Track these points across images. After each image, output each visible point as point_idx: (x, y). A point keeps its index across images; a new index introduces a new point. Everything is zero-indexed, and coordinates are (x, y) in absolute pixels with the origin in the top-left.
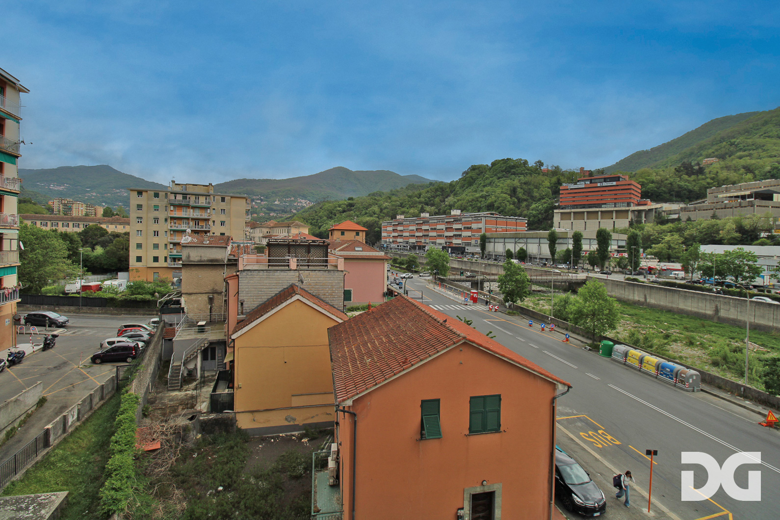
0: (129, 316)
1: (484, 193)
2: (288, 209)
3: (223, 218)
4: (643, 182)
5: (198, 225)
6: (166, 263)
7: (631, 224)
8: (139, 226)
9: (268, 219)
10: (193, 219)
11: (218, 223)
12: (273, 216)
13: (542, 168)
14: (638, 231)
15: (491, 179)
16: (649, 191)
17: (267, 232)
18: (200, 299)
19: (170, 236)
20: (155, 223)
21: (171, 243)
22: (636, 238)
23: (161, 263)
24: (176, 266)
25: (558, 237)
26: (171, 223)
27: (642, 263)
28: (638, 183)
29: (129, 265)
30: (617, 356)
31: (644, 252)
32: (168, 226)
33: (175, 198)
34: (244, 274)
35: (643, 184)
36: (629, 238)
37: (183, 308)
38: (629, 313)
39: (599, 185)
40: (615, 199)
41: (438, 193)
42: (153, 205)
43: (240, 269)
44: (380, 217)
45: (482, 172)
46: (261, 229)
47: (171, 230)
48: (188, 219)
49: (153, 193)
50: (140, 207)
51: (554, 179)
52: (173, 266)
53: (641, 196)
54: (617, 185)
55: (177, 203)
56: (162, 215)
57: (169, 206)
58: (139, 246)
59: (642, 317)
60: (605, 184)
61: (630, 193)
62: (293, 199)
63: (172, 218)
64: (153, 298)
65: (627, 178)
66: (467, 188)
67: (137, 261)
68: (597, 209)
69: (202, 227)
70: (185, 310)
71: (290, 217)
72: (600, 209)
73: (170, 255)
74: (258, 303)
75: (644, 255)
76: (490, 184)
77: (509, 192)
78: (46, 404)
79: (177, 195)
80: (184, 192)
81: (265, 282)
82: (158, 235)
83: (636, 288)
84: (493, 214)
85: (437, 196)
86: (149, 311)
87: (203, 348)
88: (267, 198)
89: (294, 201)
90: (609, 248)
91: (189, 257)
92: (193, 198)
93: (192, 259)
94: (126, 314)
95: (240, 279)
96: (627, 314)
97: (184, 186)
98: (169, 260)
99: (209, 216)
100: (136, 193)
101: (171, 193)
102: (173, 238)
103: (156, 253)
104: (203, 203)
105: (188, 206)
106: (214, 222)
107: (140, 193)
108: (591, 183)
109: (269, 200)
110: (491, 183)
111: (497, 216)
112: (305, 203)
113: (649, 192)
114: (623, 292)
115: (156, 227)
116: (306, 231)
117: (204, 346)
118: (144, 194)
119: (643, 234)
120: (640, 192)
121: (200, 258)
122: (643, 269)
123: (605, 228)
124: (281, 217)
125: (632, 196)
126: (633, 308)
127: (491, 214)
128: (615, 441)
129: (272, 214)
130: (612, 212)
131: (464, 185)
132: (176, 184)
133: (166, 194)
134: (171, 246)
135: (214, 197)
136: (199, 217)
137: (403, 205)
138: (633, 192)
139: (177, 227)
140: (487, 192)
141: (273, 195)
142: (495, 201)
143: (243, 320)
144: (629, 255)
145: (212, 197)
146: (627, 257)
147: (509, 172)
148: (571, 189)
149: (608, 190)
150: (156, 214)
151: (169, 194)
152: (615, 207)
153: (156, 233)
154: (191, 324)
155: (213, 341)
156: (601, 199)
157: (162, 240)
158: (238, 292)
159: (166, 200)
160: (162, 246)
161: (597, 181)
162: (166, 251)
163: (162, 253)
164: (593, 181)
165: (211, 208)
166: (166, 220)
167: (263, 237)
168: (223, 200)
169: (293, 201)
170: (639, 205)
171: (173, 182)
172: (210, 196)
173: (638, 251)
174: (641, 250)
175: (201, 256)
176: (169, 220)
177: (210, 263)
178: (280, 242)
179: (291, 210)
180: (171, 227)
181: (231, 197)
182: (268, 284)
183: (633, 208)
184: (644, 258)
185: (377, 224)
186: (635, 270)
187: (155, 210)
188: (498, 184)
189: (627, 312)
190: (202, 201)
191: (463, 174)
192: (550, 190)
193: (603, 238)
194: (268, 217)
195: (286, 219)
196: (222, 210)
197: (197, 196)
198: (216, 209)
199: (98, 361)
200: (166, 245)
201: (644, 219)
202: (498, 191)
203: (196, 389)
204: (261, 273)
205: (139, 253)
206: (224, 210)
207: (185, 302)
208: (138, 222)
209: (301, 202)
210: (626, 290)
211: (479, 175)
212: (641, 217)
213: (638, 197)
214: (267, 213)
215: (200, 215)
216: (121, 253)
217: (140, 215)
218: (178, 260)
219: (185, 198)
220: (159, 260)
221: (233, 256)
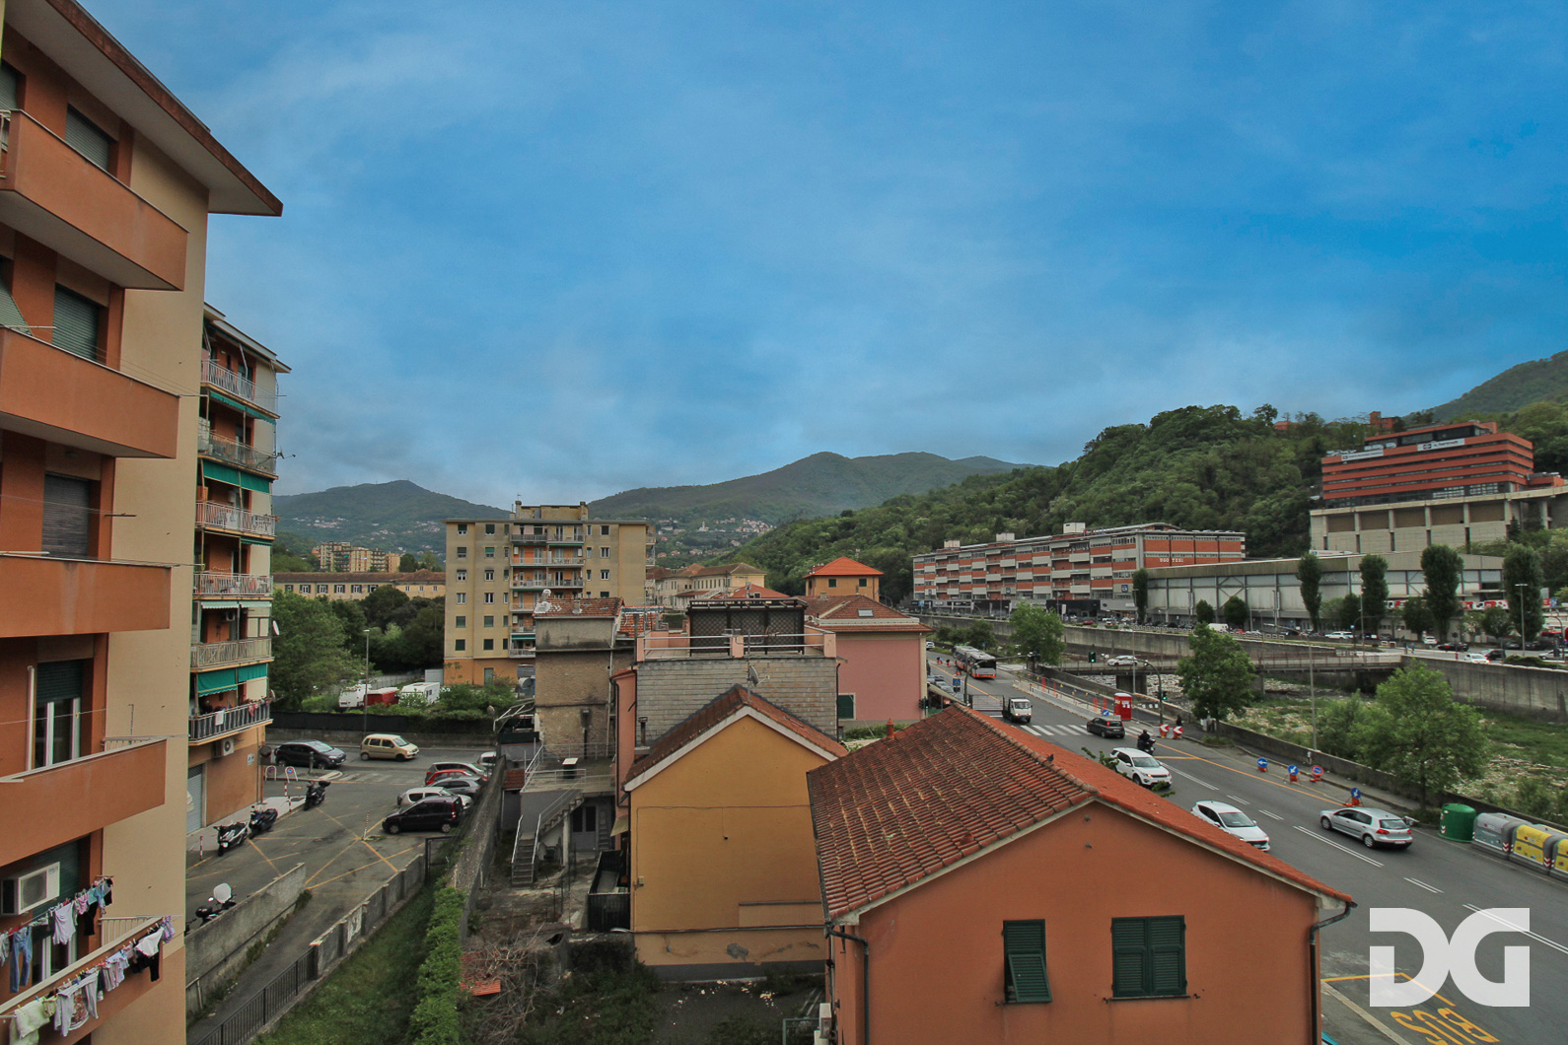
0: (446, 748)
1: (1138, 484)
2: (725, 540)
3: (605, 563)
4: (1536, 433)
5: (561, 578)
6: (506, 651)
7: (1513, 531)
8: (461, 586)
10: (552, 569)
11: (596, 574)
12: (696, 555)
13: (1274, 421)
14: (1531, 548)
15: (1152, 453)
16: (1556, 452)
17: (686, 587)
19: (514, 601)
20: (488, 578)
21: (514, 614)
22: (1528, 564)
23: (498, 651)
24: (523, 656)
25: (1323, 570)
26: (514, 577)
27: (1547, 620)
28: (1524, 438)
29: (443, 656)
30: (1488, 839)
31: (1551, 595)
32: (510, 583)
33: (522, 532)
34: (647, 668)
35: (1536, 440)
36: (1508, 565)
37: (538, 733)
38: (1520, 739)
39: (1420, 448)
40: (1467, 477)
41: (1033, 490)
42: (484, 547)
43: (638, 660)
44: (909, 546)
45: (1131, 441)
46: (674, 581)
47: (514, 591)
48: (543, 569)
49: (484, 525)
50: (462, 551)
51: (1306, 443)
52: (518, 656)
53: (1535, 467)
54: (1469, 446)
55: (525, 541)
56: (499, 564)
57: (511, 547)
58: (461, 621)
59: (1555, 748)
60: (1435, 445)
61: (1505, 462)
62: (733, 520)
63: (517, 569)
64: (485, 716)
65: (1493, 427)
66: (1097, 475)
67: (457, 649)
68: (1421, 503)
69: (569, 582)
70: (542, 737)
71: (729, 555)
72: (1428, 503)
73: (513, 636)
74: (672, 722)
75: (1554, 602)
76: (1151, 464)
77: (1196, 479)
78: (311, 904)
79: (525, 527)
80: (537, 520)
81: (685, 682)
82: (492, 601)
83: (1534, 682)
84: (1161, 527)
85: (1030, 497)
86: (479, 739)
87: (572, 809)
88: (684, 521)
89: (736, 525)
90: (1458, 591)
92: (552, 531)
93: (552, 642)
94: (440, 745)
95: (639, 678)
96: (1514, 742)
97: (537, 510)
98: (511, 645)
99: (581, 561)
100: (456, 527)
101: (516, 524)
102: (519, 604)
103: (489, 633)
104: (570, 539)
105: (543, 546)
106: (589, 572)
107: (462, 527)
108: (1400, 444)
109: (688, 524)
110: (1152, 461)
111: (1170, 531)
112: (757, 528)
113: (1555, 456)
114: (1501, 691)
115: (488, 586)
116: (759, 581)
117: (575, 804)
118: (469, 528)
119: (1546, 552)
120: (1531, 457)
121: (567, 641)
122: (1551, 635)
123: (1441, 545)
124: (711, 557)
125: (1510, 467)
126: (1529, 728)
127: (1157, 527)
128: (1484, 1035)
129: (693, 552)
130: (1460, 506)
131: (1091, 470)
132: (524, 508)
133: (507, 526)
134: (515, 620)
135: (589, 527)
136: (563, 564)
137: (957, 520)
138: (1511, 458)
139: (525, 585)
140: (1144, 481)
141: (696, 515)
142: (1165, 500)
143: (645, 756)
144: (1510, 604)
145: (585, 527)
146: (1506, 607)
147: (1195, 435)
148: (1349, 462)
149: (1446, 459)
150: (490, 563)
151: (511, 525)
152: (1467, 494)
153: (489, 597)
154: (551, 763)
155: (589, 796)
156: (1430, 480)
157: (501, 608)
158: (636, 703)
159: (507, 537)
160: (498, 621)
161: (1415, 439)
162: (506, 628)
163: (498, 633)
164: (1404, 441)
165: (585, 548)
166: (506, 573)
167: (679, 596)
168: (605, 530)
169: (733, 523)
170: (1529, 486)
171: (518, 503)
172: (581, 524)
173: (1536, 595)
174: (1544, 591)
175: (568, 638)
176: (511, 573)
177: (585, 649)
178: (711, 605)
179: (730, 541)
180: (515, 585)
181: (620, 525)
182: (690, 687)
183: (1514, 494)
184: (1554, 610)
185: (903, 561)
186: (1529, 636)
187: (488, 555)
188: (1170, 463)
189: (1514, 738)
190: (568, 536)
191: (1087, 447)
192: (1296, 467)
193: (1440, 567)
194: (686, 558)
195: (721, 559)
196: (603, 549)
197: (560, 525)
198: (593, 548)
199: (394, 829)
200: (506, 618)
201: (1546, 519)
202: (1171, 477)
203: (560, 885)
204: (678, 666)
205: (461, 634)
206: (607, 549)
207: (541, 721)
208: (460, 578)
209: (750, 526)
210: (1509, 685)
211: (1123, 446)
212: (1538, 514)
213: (1527, 468)
214: (684, 550)
215: (566, 561)
216: (431, 634)
217: (462, 567)
218: (528, 645)
219: (538, 531)
220: (494, 647)
221: (624, 635)
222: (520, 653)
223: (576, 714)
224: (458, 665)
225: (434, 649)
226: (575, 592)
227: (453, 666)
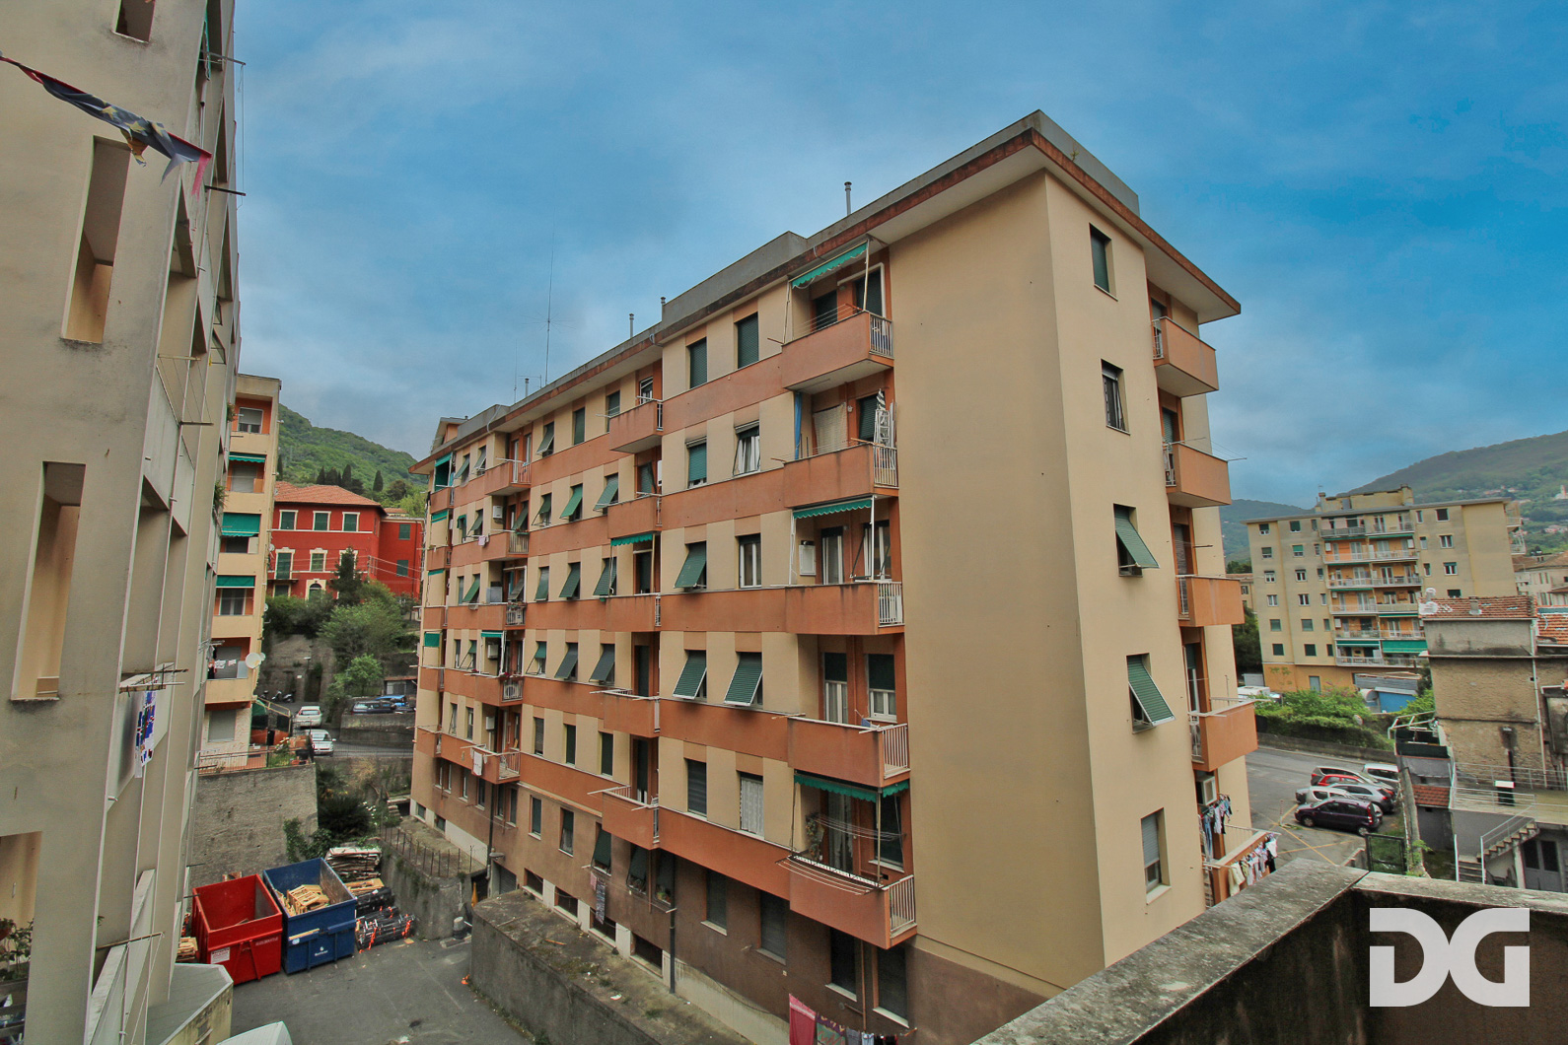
3: (1449, 555)
5: (1390, 576)
6: (1331, 658)
8: (1271, 588)
9: (1541, 543)
10: (1377, 565)
11: (1437, 568)
18: (1481, 733)
19: (1333, 603)
21: (1335, 618)
23: (1321, 658)
24: (1353, 665)
26: (1330, 576)
32: (1327, 582)
33: (1333, 527)
42: (1291, 545)
46: (1543, 572)
47: (1332, 591)
48: (1365, 565)
49: (1287, 523)
50: (1267, 552)
52: (1347, 665)
55: (1337, 536)
56: (1310, 563)
57: (1322, 543)
58: (1275, 624)
63: (1331, 567)
64: (1351, 725)
67: (1275, 654)
69: (1400, 579)
70: (1450, 753)
73: (1338, 642)
79: (1335, 520)
80: (1349, 512)
82: (1307, 603)
91: (1441, 643)
92: (1370, 521)
93: (1448, 647)
97: (1345, 500)
98: (1336, 651)
99: (1414, 554)
100: (1257, 527)
101: (1323, 518)
102: (1340, 606)
103: (1309, 637)
104: (1395, 528)
105: (1361, 540)
106: (1427, 566)
107: (1264, 526)
115: (1302, 587)
118: (1271, 526)
121: (1467, 646)
132: (1328, 499)
133: (1314, 521)
134: (1338, 623)
135: (1419, 512)
136: (1390, 559)
139: (1345, 584)
145: (1413, 513)
150: (1300, 562)
151: (1319, 520)
153: (1304, 599)
157: (1318, 611)
159: (1315, 533)
160: (1318, 624)
162: (1328, 633)
163: (1320, 638)
165: (1416, 538)
166: (1320, 572)
167: (1556, 593)
168: (1442, 514)
171: (1322, 495)
172: (1408, 511)
176: (1326, 572)
180: (1332, 584)
181: (1463, 506)
187: (1296, 554)
190: (1392, 525)
196: (1443, 537)
197: (1379, 515)
198: (1428, 537)
200: (1326, 621)
205: (1277, 637)
206: (1449, 537)
207: (1448, 735)
208: (1268, 580)
215: (1393, 555)
217: (1269, 568)
218: (1358, 652)
219: (1352, 523)
220: (1317, 653)
221: (1548, 641)
222: (1349, 661)
223: (1492, 732)
224: (1285, 670)
225: (1244, 653)
226: (1411, 590)
227: (1280, 671)
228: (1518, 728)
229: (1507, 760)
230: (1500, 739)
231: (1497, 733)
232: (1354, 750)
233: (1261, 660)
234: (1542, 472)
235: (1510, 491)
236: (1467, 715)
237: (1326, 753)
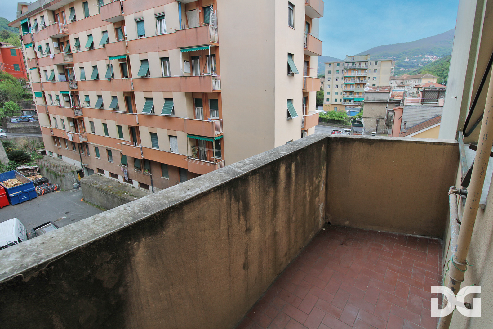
2: (416, 64)
3: (375, 75)
5: (360, 80)
8: (329, 83)
9: (398, 73)
10: (357, 77)
11: (372, 78)
12: (402, 71)
17: (401, 83)
18: (372, 121)
19: (344, 87)
20: (337, 80)
21: (344, 91)
23: (338, 102)
24: (346, 104)
32: (343, 82)
33: (348, 65)
34: (407, 107)
42: (336, 70)
43: (404, 105)
46: (396, 81)
47: (344, 84)
48: (354, 77)
49: (336, 64)
50: (329, 72)
52: (344, 104)
55: (349, 68)
56: (340, 76)
57: (344, 70)
58: (328, 93)
62: (420, 56)
63: (345, 77)
64: (342, 119)
67: (327, 101)
69: (362, 81)
70: (364, 126)
71: (417, 70)
73: (343, 98)
74: (414, 124)
79: (349, 63)
80: (353, 61)
89: (422, 58)
92: (358, 64)
93: (369, 99)
95: (404, 110)
97: (353, 58)
98: (342, 101)
99: (367, 74)
100: (328, 64)
101: (346, 63)
102: (346, 88)
103: (336, 97)
104: (363, 67)
105: (354, 70)
106: (369, 78)
107: (330, 64)
112: (432, 59)
115: (337, 83)
116: (434, 81)
118: (332, 64)
121: (374, 99)
124: (409, 71)
132: (348, 57)
133: (343, 63)
134: (344, 93)
135: (370, 62)
136: (360, 75)
139: (348, 82)
143: (405, 132)
145: (369, 62)
150: (338, 75)
151: (345, 63)
153: (337, 86)
157: (341, 89)
158: (401, 117)
159: (343, 67)
160: (339, 93)
162: (341, 96)
163: (339, 97)
165: (368, 70)
166: (342, 78)
167: (398, 86)
168: (376, 63)
176: (344, 79)
177: (379, 102)
179: (418, 64)
180: (345, 82)
181: (382, 61)
182: (421, 114)
187: (337, 73)
190: (363, 66)
194: (398, 72)
195: (413, 72)
197: (360, 62)
198: (371, 69)
200: (341, 92)
204: (418, 108)
205: (328, 97)
206: (376, 70)
207: (364, 122)
208: (328, 80)
209: (428, 58)
215: (361, 74)
216: (319, 97)
217: (329, 77)
218: (348, 101)
219: (353, 65)
221: (392, 98)
223: (375, 120)
224: (329, 106)
225: (319, 101)
226: (364, 84)
227: (327, 106)
228: (380, 119)
229: (376, 127)
230: (376, 122)
231: (375, 121)
232: (342, 126)
233: (323, 103)
234: (403, 53)
235: (394, 58)
236: (369, 117)
237: (335, 127)
